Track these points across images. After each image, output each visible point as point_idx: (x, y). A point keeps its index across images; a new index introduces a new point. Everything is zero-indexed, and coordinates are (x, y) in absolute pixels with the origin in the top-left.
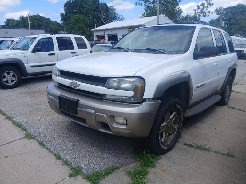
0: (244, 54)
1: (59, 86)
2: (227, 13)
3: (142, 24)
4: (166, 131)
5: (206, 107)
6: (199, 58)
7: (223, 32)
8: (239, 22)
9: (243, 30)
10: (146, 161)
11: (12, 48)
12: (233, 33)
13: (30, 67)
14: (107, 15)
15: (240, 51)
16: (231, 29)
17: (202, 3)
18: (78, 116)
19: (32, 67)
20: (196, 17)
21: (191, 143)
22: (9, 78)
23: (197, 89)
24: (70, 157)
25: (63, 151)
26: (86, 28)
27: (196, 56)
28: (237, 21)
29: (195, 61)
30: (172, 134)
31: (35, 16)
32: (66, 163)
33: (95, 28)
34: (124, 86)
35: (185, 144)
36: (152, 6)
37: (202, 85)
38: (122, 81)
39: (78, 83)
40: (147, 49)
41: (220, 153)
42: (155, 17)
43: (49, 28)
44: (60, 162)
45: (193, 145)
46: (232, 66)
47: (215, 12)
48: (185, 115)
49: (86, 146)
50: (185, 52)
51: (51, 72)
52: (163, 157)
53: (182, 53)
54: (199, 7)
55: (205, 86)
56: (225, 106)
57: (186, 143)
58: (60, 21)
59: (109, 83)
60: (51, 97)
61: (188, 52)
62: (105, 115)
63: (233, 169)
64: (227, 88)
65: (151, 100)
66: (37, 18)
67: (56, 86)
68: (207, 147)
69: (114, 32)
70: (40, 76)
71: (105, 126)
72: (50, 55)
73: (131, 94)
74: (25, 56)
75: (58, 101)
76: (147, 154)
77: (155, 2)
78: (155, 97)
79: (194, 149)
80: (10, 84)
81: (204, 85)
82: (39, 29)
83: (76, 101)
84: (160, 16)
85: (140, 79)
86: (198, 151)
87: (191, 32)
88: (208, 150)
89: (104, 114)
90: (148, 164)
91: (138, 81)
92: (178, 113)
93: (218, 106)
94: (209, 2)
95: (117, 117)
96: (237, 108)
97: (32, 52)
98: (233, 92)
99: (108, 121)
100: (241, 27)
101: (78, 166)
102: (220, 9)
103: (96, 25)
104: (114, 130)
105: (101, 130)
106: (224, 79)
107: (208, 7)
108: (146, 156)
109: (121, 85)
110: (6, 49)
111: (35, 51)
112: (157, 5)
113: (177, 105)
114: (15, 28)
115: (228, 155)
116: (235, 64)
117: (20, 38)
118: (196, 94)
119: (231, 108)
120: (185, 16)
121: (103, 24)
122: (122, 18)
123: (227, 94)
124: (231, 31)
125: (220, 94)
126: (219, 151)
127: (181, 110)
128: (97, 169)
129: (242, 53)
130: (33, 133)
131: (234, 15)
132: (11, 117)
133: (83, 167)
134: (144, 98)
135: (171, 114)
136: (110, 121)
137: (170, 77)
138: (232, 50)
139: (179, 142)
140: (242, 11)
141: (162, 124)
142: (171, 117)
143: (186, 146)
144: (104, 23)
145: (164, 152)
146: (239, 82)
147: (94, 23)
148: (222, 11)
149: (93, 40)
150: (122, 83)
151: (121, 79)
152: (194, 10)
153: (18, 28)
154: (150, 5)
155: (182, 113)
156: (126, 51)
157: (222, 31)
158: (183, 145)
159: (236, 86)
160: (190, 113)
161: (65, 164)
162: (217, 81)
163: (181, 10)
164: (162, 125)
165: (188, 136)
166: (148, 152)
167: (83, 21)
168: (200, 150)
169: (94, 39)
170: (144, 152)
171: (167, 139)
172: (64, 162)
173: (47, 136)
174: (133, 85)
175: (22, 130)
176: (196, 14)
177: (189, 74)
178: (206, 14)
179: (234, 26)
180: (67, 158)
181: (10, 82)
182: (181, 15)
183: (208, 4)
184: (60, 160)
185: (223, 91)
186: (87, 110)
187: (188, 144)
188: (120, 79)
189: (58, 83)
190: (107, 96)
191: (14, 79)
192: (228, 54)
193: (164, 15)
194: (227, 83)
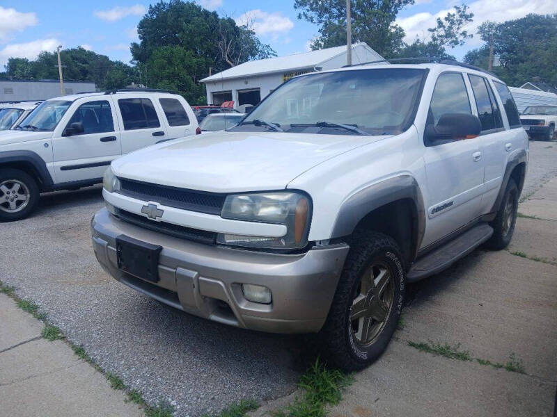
0: (546, 127)
1: (119, 215)
2: (505, 35)
3: (314, 66)
4: (366, 315)
5: (458, 255)
6: (438, 141)
7: (493, 81)
8: (532, 55)
9: (542, 73)
10: (320, 387)
11: (18, 126)
12: (520, 80)
13: (59, 169)
14: (237, 44)
15: (537, 122)
16: (515, 72)
17: (449, 14)
18: (161, 284)
19: (63, 168)
20: (436, 46)
21: (425, 341)
22: (11, 195)
23: (435, 214)
24: (145, 382)
25: (129, 369)
26: (188, 77)
27: (431, 139)
28: (527, 52)
29: (429, 148)
30: (379, 322)
31: (74, 50)
32: (135, 397)
33: (208, 76)
34: (264, 211)
35: (412, 344)
36: (336, 22)
37: (446, 206)
38: (260, 200)
39: (160, 207)
40: (319, 125)
41: (490, 364)
42: (343, 49)
43: (105, 78)
44: (122, 395)
45: (430, 345)
46: (515, 157)
47: (478, 33)
48: (409, 276)
49: (182, 355)
50: (405, 130)
51: (100, 180)
52: (358, 377)
53: (399, 132)
54: (440, 24)
55: (454, 208)
56: (503, 251)
57: (413, 341)
58: (131, 62)
59: (229, 207)
60: (100, 240)
61: (412, 130)
62: (220, 283)
63: (521, 403)
64: (506, 208)
65: (327, 244)
66: (78, 56)
67: (111, 215)
68: (461, 350)
69: (252, 85)
70: (82, 189)
71: (223, 308)
72: (103, 140)
73: (281, 230)
74: (46, 145)
75: (115, 250)
76: (322, 371)
77: (342, 14)
78: (335, 237)
79: (432, 355)
80: (14, 209)
81: (451, 204)
82: (83, 81)
83: (155, 249)
84: (353, 46)
85: (301, 196)
86: (440, 359)
87: (417, 83)
88: (463, 357)
89: (219, 280)
90: (324, 395)
91: (295, 201)
92: (393, 272)
93: (486, 252)
94: (464, 12)
95: (250, 286)
96: (530, 254)
97: (63, 135)
98: (521, 216)
99: (228, 296)
100: (536, 67)
101: (163, 404)
102: (491, 26)
103: (210, 68)
104: (243, 316)
105: (214, 318)
106: (498, 189)
107: (461, 23)
108: (320, 375)
109: (258, 210)
110: (4, 130)
111: (70, 131)
112: (346, 21)
113: (389, 254)
114: (29, 80)
115: (511, 369)
116: (523, 154)
117: (36, 104)
118: (433, 226)
119: (516, 254)
120: (410, 44)
121: (228, 67)
122: (270, 52)
123: (506, 223)
124: (516, 77)
125: (491, 224)
126: (490, 360)
127: (399, 264)
128: (205, 409)
129: (540, 126)
130: (62, 326)
131: (520, 40)
132: (13, 289)
133: (174, 406)
134: (310, 239)
135: (376, 275)
136: (234, 297)
137: (372, 188)
138: (514, 121)
139: (397, 339)
140: (537, 31)
141: (355, 298)
142: (377, 281)
143: (413, 349)
144: (230, 63)
145: (362, 365)
146: (534, 193)
147: (208, 65)
148: (494, 31)
149: (205, 103)
150: (260, 205)
151: (256, 195)
152: (430, 30)
153: (36, 80)
154: (332, 20)
155: (401, 271)
156: (272, 130)
157: (490, 78)
158: (407, 348)
159: (527, 202)
160: (422, 269)
161: (132, 399)
162: (482, 194)
163: (401, 30)
164: (355, 302)
165: (418, 325)
166: (324, 365)
167: (182, 60)
168: (446, 358)
169: (206, 100)
170: (315, 365)
171: (369, 332)
172: (130, 394)
173: (93, 333)
174: (284, 209)
175: (36, 319)
176: (434, 39)
177: (415, 180)
178: (456, 38)
179: (520, 64)
180: (137, 384)
181: (13, 204)
182: (401, 41)
183: (461, 16)
184: (120, 389)
185: (497, 216)
186: (181, 270)
187: (419, 344)
188: (255, 197)
189: (116, 208)
190: (226, 236)
191: (21, 197)
192: (504, 130)
193: (364, 44)
194: (505, 197)
